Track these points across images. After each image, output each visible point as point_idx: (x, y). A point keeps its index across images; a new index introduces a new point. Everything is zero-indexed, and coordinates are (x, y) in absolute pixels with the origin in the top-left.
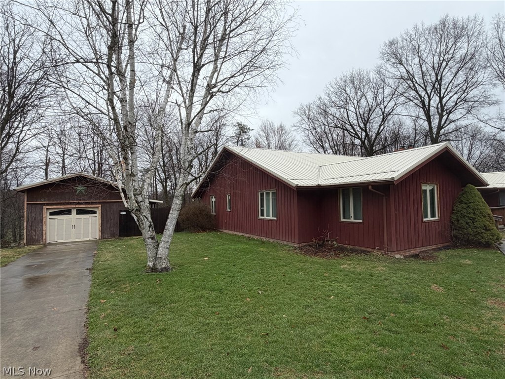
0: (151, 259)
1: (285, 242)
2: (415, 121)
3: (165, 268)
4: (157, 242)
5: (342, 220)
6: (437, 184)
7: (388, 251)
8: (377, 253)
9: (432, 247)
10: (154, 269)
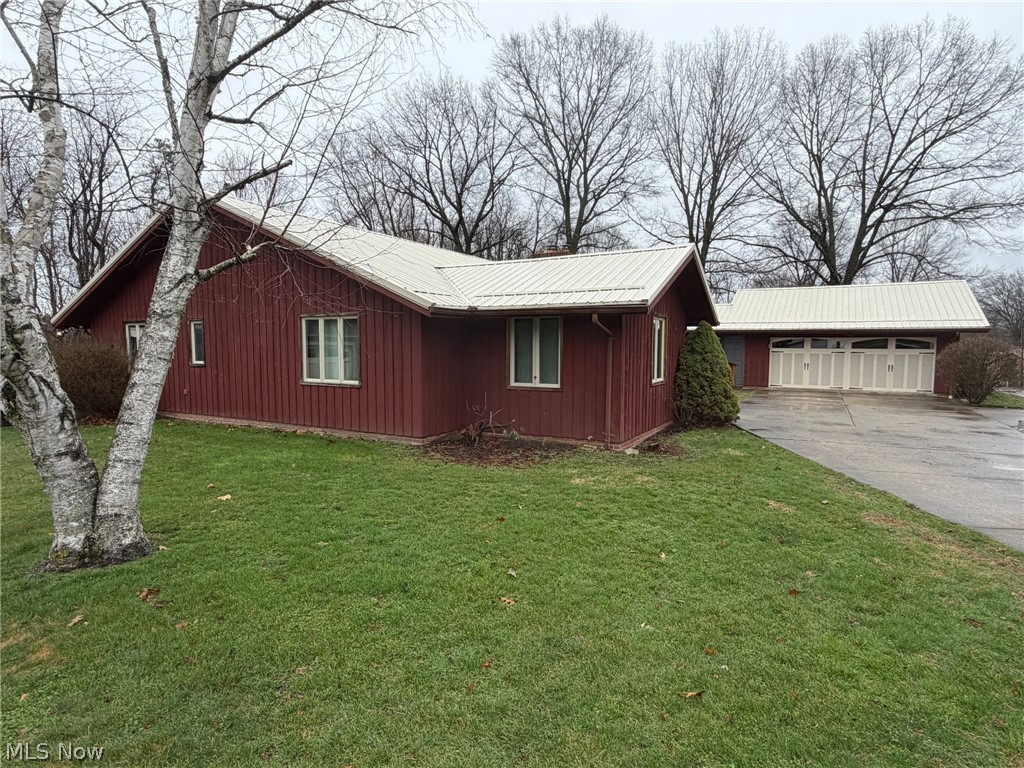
0: (75, 524)
1: (384, 437)
2: (539, 203)
3: (134, 545)
4: (92, 465)
5: (513, 383)
6: (665, 318)
7: (612, 443)
8: (590, 447)
9: (656, 430)
10: (90, 555)
